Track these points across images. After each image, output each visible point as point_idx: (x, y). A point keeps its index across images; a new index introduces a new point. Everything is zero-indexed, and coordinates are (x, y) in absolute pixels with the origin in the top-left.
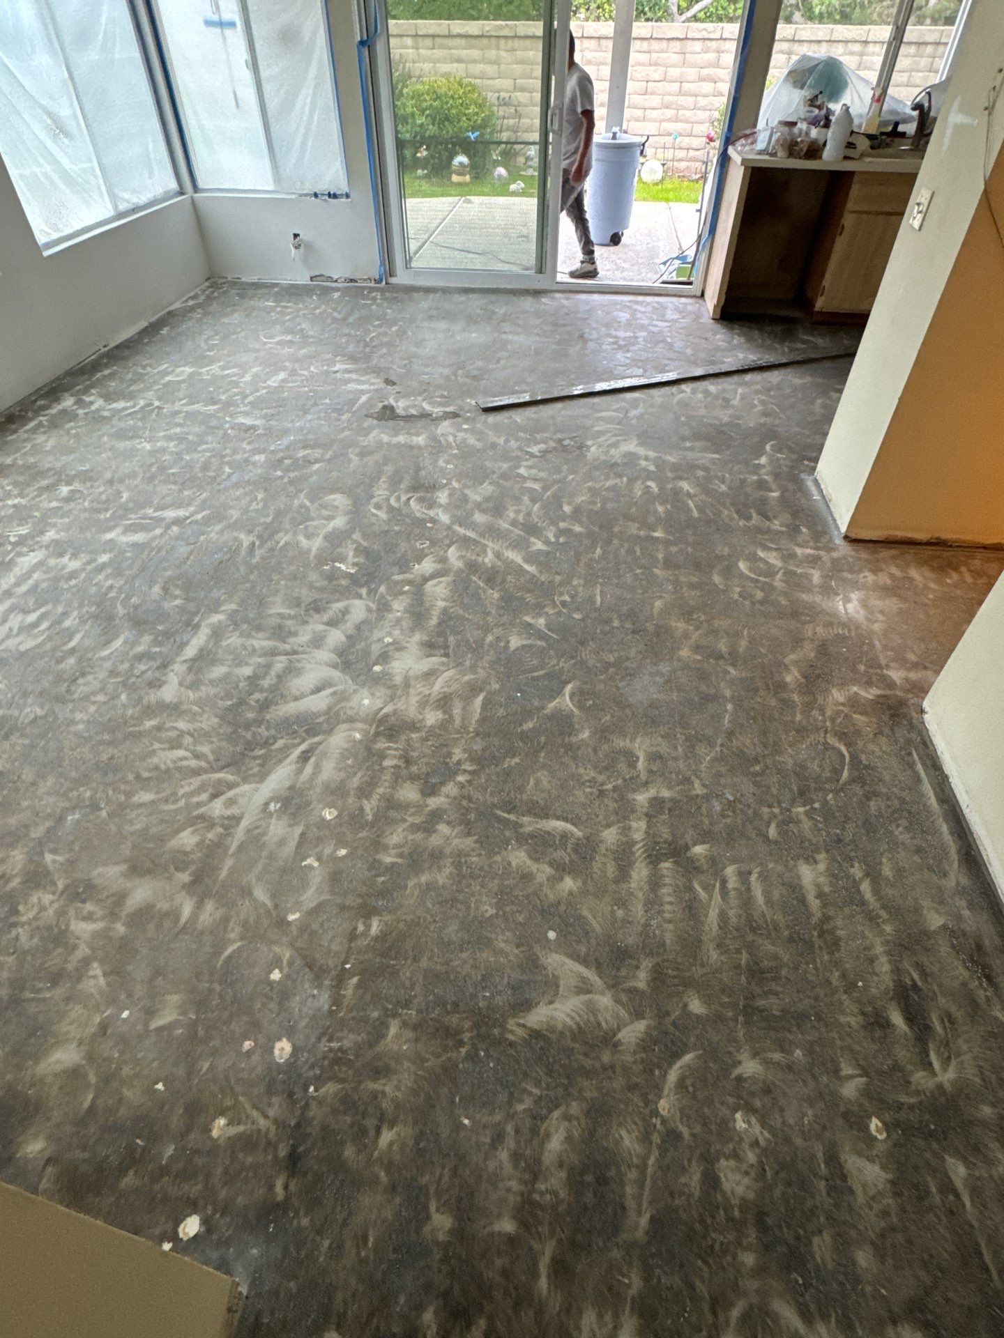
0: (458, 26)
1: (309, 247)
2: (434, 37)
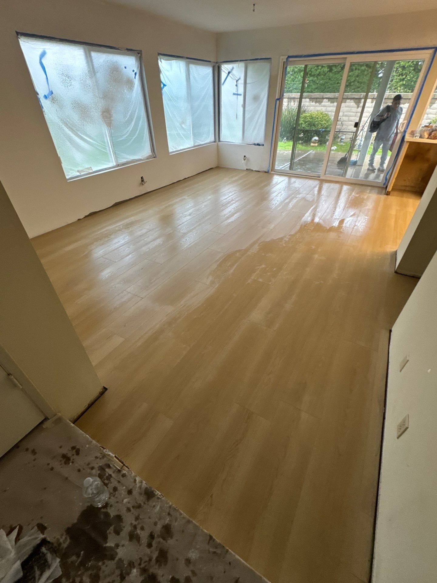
1: (248, 160)
2: (317, 98)
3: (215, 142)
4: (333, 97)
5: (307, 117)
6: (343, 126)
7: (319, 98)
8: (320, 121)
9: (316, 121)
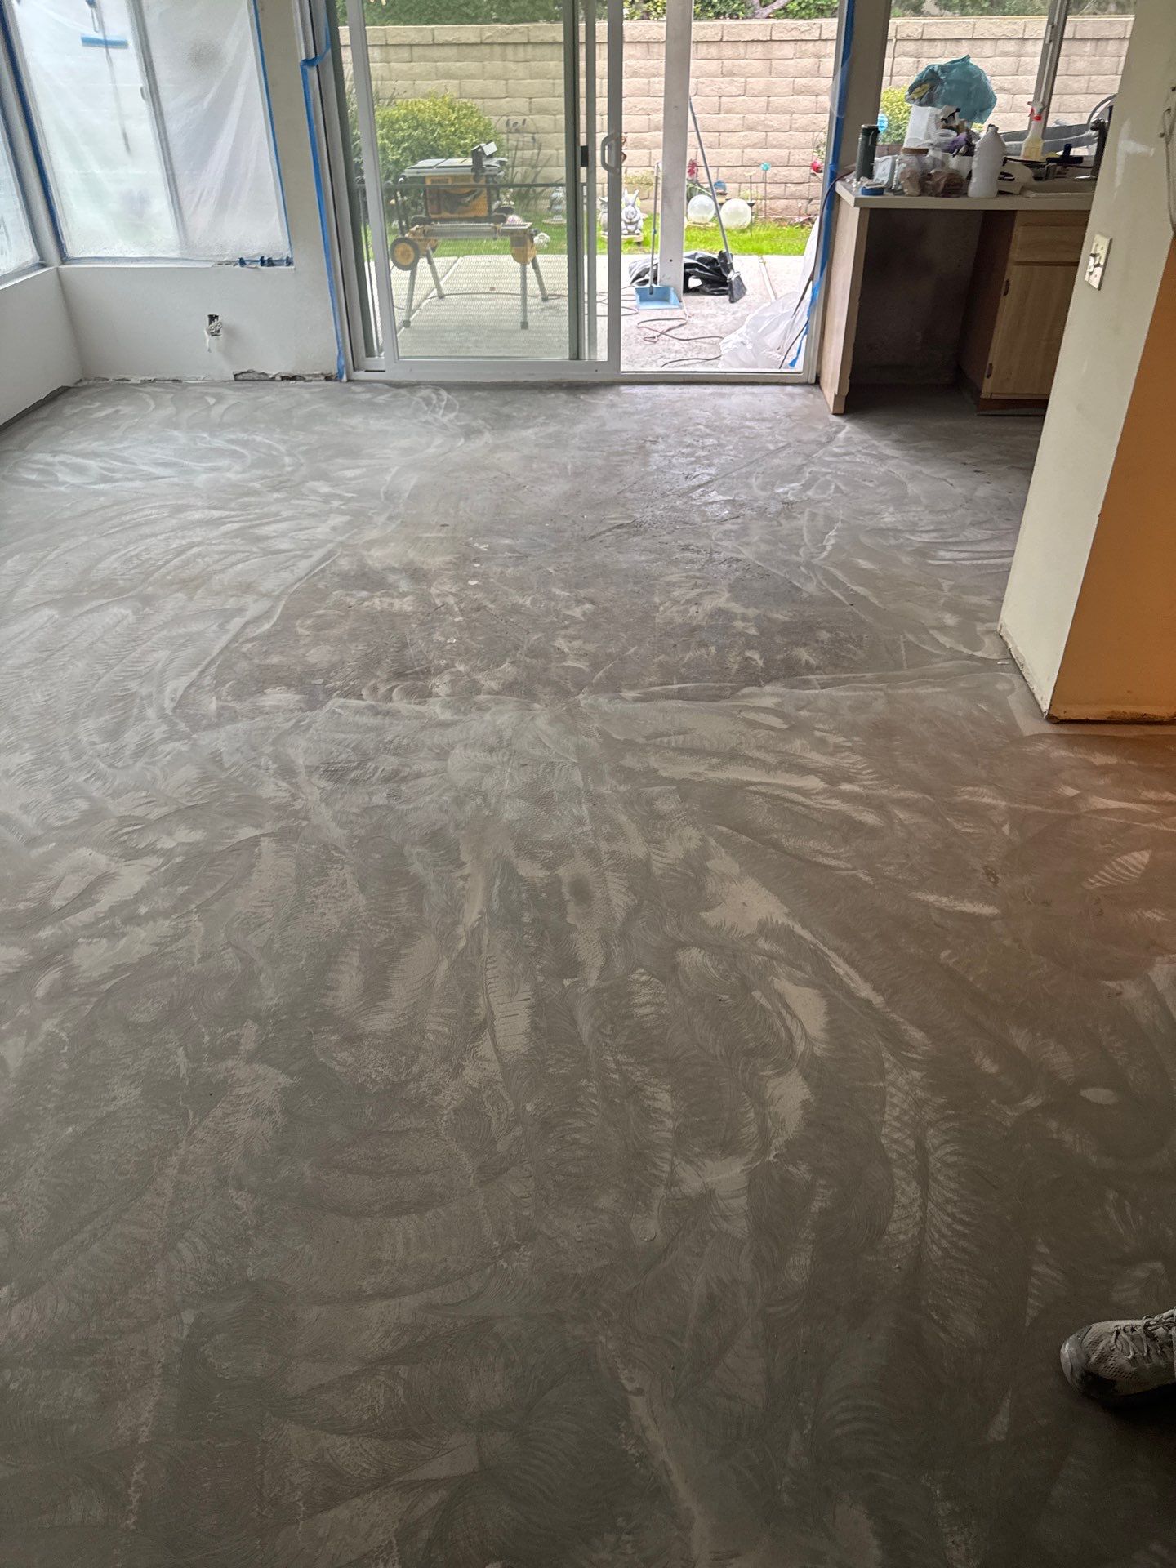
0: (446, 32)
1: (232, 333)
2: (411, 45)
3: (43, 266)
4: (473, 40)
5: (397, 121)
6: (540, 149)
7: (418, 45)
8: (454, 133)
9: (440, 137)
